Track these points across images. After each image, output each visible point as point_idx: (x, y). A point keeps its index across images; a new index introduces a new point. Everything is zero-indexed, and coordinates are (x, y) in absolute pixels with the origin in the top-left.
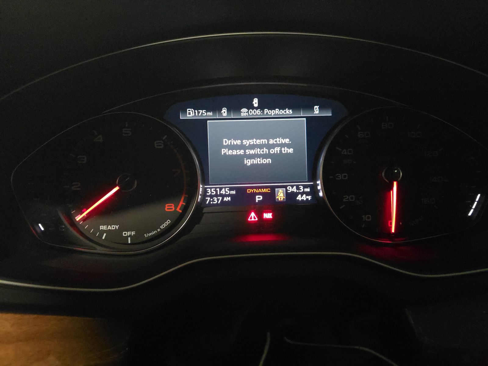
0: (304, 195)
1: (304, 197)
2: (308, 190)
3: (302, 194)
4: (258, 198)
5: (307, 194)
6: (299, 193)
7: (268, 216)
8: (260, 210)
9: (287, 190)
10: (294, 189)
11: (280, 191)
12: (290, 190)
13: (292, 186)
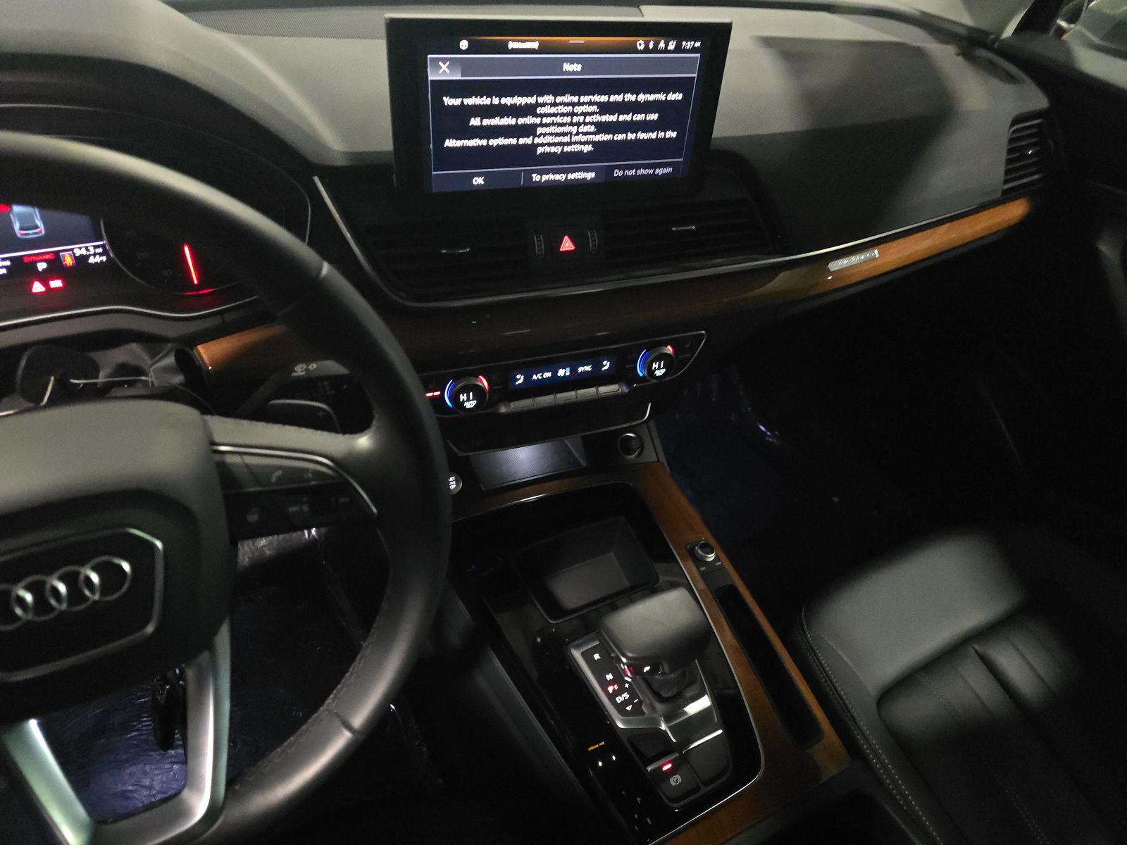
0: (98, 256)
1: (98, 259)
2: (100, 250)
3: (95, 255)
4: (42, 266)
5: (101, 255)
6: (90, 255)
7: (55, 284)
8: (44, 278)
9: (74, 254)
10: (84, 252)
11: (67, 255)
12: (78, 252)
13: (80, 248)
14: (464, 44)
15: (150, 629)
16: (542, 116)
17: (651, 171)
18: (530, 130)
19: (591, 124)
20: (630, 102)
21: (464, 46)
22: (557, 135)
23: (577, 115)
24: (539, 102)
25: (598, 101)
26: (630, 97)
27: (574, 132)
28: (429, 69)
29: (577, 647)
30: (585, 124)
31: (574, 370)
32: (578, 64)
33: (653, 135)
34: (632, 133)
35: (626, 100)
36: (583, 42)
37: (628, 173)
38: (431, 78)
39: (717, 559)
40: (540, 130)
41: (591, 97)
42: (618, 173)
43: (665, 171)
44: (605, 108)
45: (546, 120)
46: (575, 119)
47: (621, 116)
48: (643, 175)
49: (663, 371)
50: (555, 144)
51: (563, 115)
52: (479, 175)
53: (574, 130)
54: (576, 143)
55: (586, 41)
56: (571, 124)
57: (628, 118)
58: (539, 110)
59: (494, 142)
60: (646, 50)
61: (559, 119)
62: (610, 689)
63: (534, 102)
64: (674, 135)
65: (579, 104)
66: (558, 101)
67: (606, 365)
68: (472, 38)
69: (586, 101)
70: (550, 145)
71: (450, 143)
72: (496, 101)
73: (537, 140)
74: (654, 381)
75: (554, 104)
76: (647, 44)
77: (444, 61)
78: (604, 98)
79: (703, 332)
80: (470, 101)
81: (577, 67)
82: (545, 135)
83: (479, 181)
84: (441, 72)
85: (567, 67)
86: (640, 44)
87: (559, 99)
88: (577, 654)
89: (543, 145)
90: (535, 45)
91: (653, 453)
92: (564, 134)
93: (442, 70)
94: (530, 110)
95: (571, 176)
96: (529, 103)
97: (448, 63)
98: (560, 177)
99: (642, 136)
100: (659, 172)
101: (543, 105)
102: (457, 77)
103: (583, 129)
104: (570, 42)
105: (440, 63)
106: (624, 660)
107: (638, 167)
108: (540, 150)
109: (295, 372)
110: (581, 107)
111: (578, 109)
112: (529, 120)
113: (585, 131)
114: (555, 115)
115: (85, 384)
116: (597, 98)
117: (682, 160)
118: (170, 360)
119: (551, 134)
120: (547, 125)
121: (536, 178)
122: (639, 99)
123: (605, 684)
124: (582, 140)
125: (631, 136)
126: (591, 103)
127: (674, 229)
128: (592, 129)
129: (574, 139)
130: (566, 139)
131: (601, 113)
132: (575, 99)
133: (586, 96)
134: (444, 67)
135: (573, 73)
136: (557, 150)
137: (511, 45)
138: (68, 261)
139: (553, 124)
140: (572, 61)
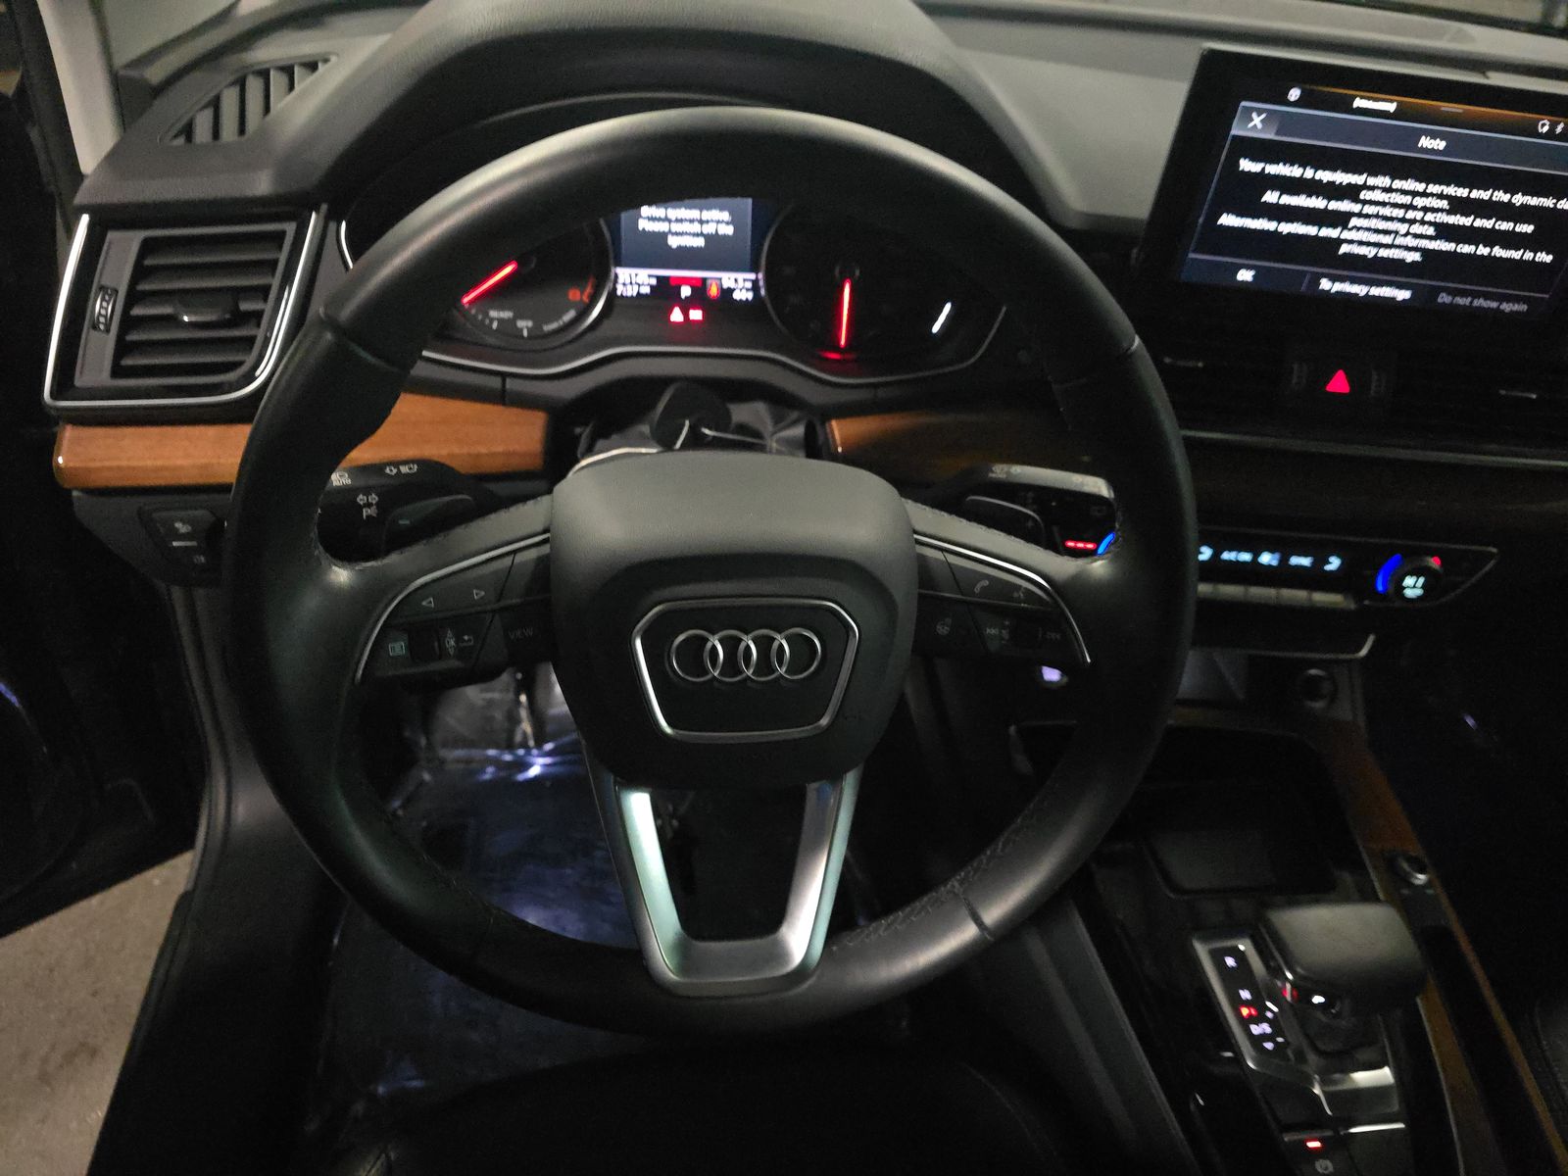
0: (745, 292)
1: (745, 295)
2: (749, 284)
3: (742, 289)
5: (749, 290)
6: (737, 289)
7: (696, 315)
8: (686, 306)
9: (721, 284)
10: (731, 283)
11: (714, 284)
12: (726, 283)
13: (730, 278)
14: (1294, 94)
15: (824, 721)
16: (1365, 202)
17: (1494, 305)
18: (1341, 220)
19: (1430, 223)
20: (1500, 203)
21: (1294, 96)
22: (1377, 231)
23: (1415, 208)
24: (1368, 184)
25: (1454, 194)
26: (1501, 196)
27: (1403, 232)
28: (1236, 119)
29: (1204, 939)
30: (1423, 222)
31: (1284, 560)
32: (1441, 140)
33: (1516, 255)
34: (1485, 246)
35: (1494, 199)
36: (1460, 111)
37: (1461, 301)
38: (1235, 131)
39: (1429, 884)
40: (1354, 221)
41: (1443, 187)
42: (1444, 298)
43: (1516, 307)
44: (1458, 206)
45: (1369, 209)
46: (1411, 215)
47: (1478, 220)
48: (1480, 308)
49: (1419, 592)
50: (1368, 244)
51: (1395, 205)
52: (1248, 267)
53: (1403, 228)
54: (1399, 247)
55: (1465, 111)
56: (1403, 220)
57: (1488, 224)
58: (1364, 195)
59: (1286, 228)
60: (1551, 135)
61: (1387, 211)
62: (1245, 1011)
63: (1361, 183)
64: (1548, 259)
65: (1424, 194)
66: (1394, 187)
67: (1334, 563)
68: (1308, 87)
69: (1435, 192)
70: (1361, 243)
71: (1228, 220)
72: (1309, 173)
73: (1346, 235)
74: (1398, 604)
75: (1388, 190)
76: (1553, 126)
77: (1260, 112)
78: (1462, 192)
79: (1494, 550)
80: (1273, 169)
81: (1440, 145)
82: (1359, 229)
83: (1245, 276)
84: (1251, 125)
85: (1425, 142)
86: (1543, 125)
87: (1398, 184)
88: (1202, 950)
89: (1351, 242)
90: (1391, 107)
91: (1348, 710)
92: (1386, 232)
93: (1254, 122)
94: (1351, 192)
95: (1376, 291)
96: (1353, 182)
97: (1263, 116)
98: (1360, 290)
99: (1498, 252)
100: (1506, 307)
101: (1372, 188)
102: (1270, 136)
103: (1416, 229)
104: (1443, 109)
105: (1254, 115)
106: (1289, 976)
107: (1475, 295)
108: (1344, 249)
109: (992, 472)
110: (1424, 199)
111: (1419, 202)
112: (1345, 206)
113: (1419, 232)
114: (1383, 204)
115: (714, 437)
116: (1451, 190)
117: (1547, 296)
118: (798, 431)
119: (1368, 229)
120: (1367, 216)
121: (1325, 284)
122: (1513, 201)
123: (1236, 1003)
124: (1410, 245)
125: (1483, 251)
126: (1441, 196)
127: (1503, 392)
128: (1431, 231)
129: (1399, 241)
130: (1387, 239)
131: (1449, 212)
132: (1420, 187)
133: (1437, 186)
134: (1257, 120)
135: (1433, 151)
136: (1369, 252)
137: (1358, 103)
138: (714, 291)
139: (1377, 216)
140: (1434, 135)
